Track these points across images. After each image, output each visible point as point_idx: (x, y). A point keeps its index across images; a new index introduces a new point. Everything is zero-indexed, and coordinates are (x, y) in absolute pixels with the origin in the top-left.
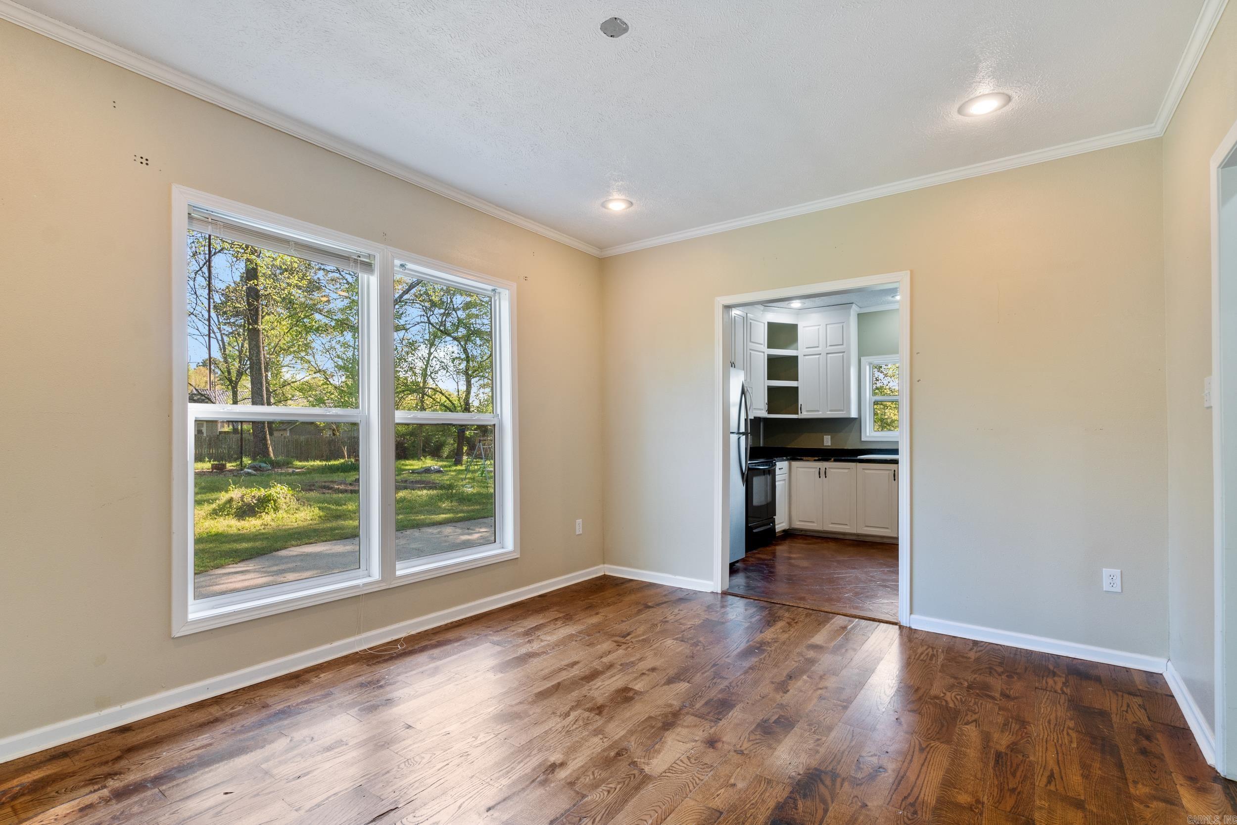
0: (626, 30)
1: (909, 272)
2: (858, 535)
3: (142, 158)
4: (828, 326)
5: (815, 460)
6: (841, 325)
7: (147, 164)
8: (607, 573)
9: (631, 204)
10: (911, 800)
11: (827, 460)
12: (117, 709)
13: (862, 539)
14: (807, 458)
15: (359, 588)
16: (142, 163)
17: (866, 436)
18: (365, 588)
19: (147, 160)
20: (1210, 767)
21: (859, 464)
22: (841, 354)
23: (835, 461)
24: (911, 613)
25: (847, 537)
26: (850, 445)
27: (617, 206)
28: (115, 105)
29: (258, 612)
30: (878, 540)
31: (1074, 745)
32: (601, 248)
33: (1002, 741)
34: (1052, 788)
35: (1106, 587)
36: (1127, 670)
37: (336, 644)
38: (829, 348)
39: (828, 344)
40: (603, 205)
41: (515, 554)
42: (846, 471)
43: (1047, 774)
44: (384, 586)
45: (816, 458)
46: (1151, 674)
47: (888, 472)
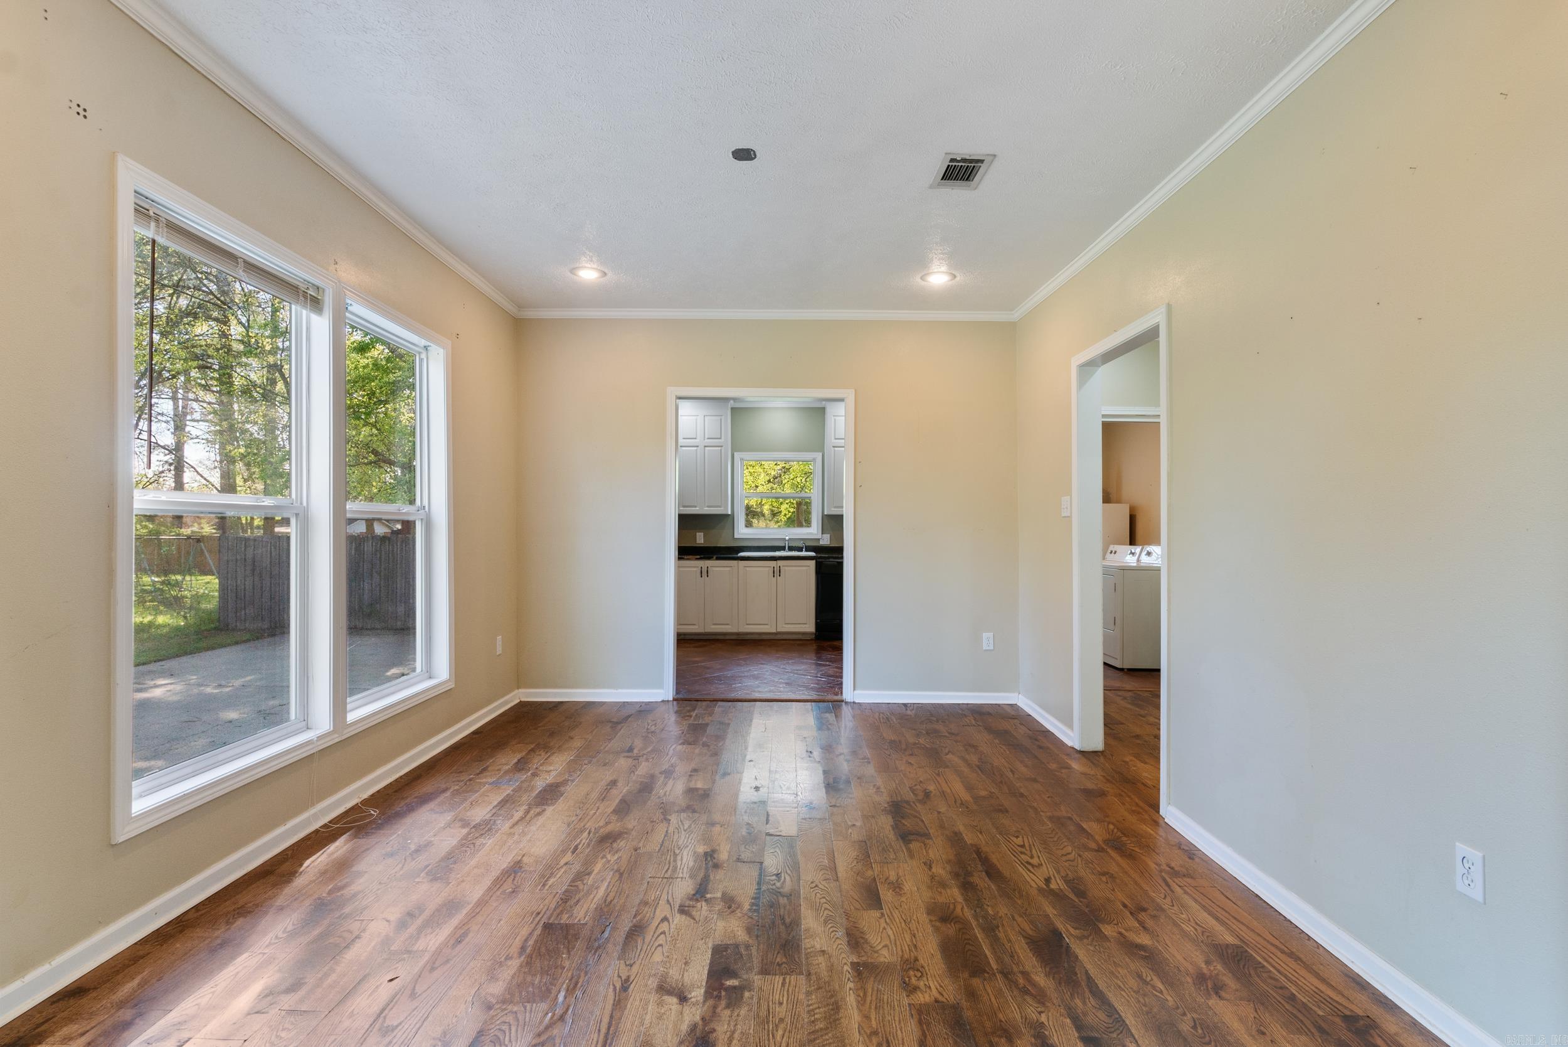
0: (752, 159)
1: (854, 391)
2: (738, 634)
3: (78, 106)
4: (706, 418)
5: (697, 559)
6: (719, 418)
7: (85, 117)
8: (523, 700)
9: (605, 274)
10: (959, 802)
11: (709, 558)
12: (45, 968)
13: (741, 637)
14: (688, 557)
15: (313, 743)
16: (78, 113)
17: (738, 534)
18: (319, 743)
19: (85, 110)
20: (1070, 747)
21: (740, 562)
22: (720, 448)
23: (718, 559)
24: (854, 690)
25: (728, 637)
26: (723, 543)
27: (588, 274)
28: (46, 15)
29: (210, 792)
30: (757, 637)
31: (1008, 752)
32: (520, 307)
33: (974, 759)
34: (1016, 776)
35: (985, 647)
36: (999, 705)
37: (291, 824)
38: (706, 440)
39: (706, 437)
40: (573, 271)
41: (451, 683)
42: (728, 569)
43: (1009, 770)
44: (337, 738)
45: (698, 557)
46: (1011, 705)
47: (767, 569)
